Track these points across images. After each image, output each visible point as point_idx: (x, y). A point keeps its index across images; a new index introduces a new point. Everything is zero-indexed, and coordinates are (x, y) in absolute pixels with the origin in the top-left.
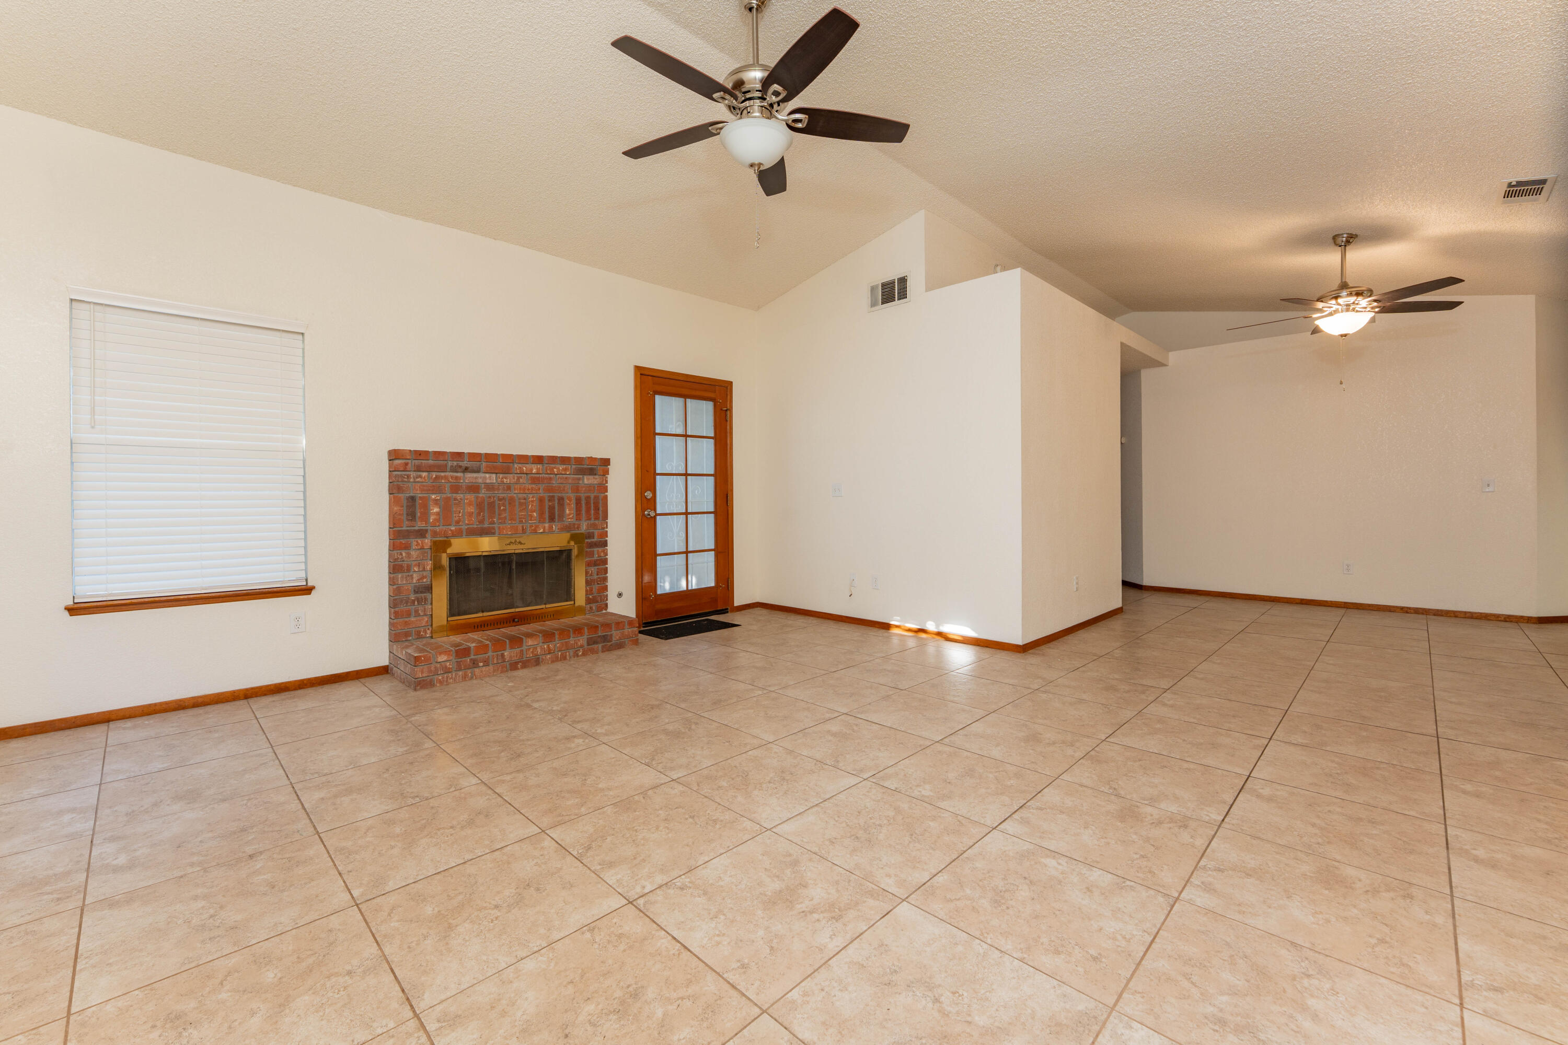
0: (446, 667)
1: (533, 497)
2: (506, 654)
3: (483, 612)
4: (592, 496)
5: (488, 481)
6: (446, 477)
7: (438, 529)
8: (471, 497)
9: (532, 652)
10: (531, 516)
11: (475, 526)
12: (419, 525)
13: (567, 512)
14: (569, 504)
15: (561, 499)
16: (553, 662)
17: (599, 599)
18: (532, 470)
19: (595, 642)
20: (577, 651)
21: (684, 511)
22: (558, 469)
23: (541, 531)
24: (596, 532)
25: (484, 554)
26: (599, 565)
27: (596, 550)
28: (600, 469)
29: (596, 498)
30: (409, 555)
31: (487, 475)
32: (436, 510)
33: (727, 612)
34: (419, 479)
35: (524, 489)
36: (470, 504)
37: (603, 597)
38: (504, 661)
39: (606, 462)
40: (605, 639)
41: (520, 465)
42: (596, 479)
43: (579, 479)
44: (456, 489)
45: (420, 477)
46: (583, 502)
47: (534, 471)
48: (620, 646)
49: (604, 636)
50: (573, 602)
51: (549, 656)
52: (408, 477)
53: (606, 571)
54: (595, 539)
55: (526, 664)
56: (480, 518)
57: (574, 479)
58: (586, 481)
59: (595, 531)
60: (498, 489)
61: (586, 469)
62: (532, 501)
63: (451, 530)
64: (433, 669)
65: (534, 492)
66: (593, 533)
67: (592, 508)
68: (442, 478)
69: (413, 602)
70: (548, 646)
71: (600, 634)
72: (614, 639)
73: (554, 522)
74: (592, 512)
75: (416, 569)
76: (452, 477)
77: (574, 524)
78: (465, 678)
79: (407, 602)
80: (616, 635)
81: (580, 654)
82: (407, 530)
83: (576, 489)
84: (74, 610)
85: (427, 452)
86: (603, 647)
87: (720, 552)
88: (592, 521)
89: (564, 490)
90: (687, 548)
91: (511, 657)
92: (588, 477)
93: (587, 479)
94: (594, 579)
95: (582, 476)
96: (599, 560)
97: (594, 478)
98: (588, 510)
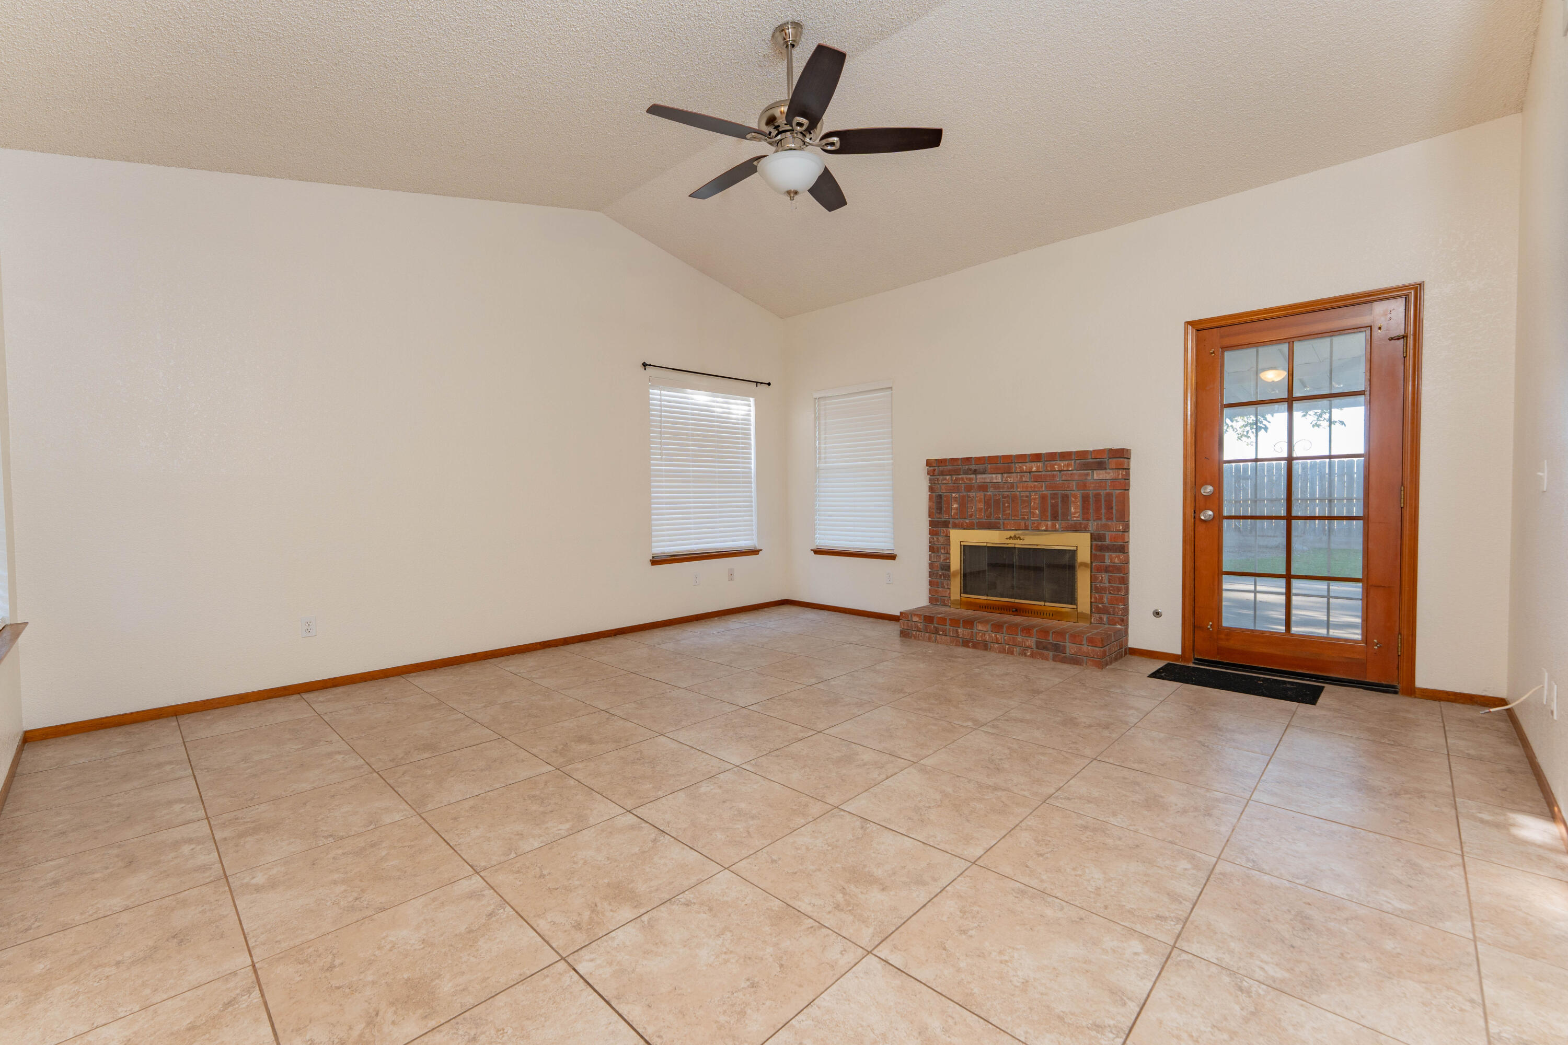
0: (918, 626)
1: (1035, 495)
2: (959, 630)
3: (987, 596)
4: (1103, 493)
5: (995, 481)
6: (962, 479)
7: (957, 521)
8: (981, 495)
9: (982, 637)
10: (1034, 513)
11: (984, 520)
12: (945, 517)
13: (1073, 510)
14: (1074, 502)
15: (1065, 498)
16: (1000, 652)
17: (1112, 610)
18: (1032, 468)
19: (1045, 648)
20: (1024, 650)
21: (1284, 514)
22: (1060, 465)
23: (1044, 528)
24: (1108, 535)
25: (989, 545)
26: (1111, 572)
27: (1107, 555)
28: (1112, 463)
29: (1109, 495)
30: (938, 539)
31: (994, 476)
32: (955, 506)
33: (1399, 693)
34: (944, 482)
35: (1027, 487)
36: (980, 501)
37: (1117, 610)
38: (958, 637)
39: (1125, 453)
40: (1058, 648)
41: (1020, 465)
42: (1109, 473)
43: (1087, 475)
44: (969, 488)
45: (945, 479)
46: (1092, 500)
47: (1034, 469)
50: (1075, 607)
51: (996, 645)
52: (938, 479)
53: (1125, 580)
54: (1107, 542)
55: (976, 646)
56: (988, 513)
57: (1080, 475)
58: (1095, 477)
59: (1106, 532)
60: (1003, 488)
61: (1093, 463)
62: (1035, 499)
63: (966, 523)
64: (910, 624)
65: (1036, 490)
66: (1104, 535)
67: (1103, 506)
68: (960, 479)
69: (941, 576)
70: (996, 636)
71: (1051, 641)
72: (1068, 652)
73: (1058, 520)
74: (1103, 511)
75: (942, 551)
76: (967, 479)
77: (1081, 524)
78: (930, 640)
79: (937, 576)
82: (937, 521)
83: (1083, 485)
84: (817, 551)
85: (945, 460)
87: (1375, 585)
88: (1104, 521)
89: (1068, 487)
90: (1289, 569)
91: (963, 634)
92: (1098, 471)
93: (1097, 474)
94: (1106, 587)
95: (1090, 472)
96: (1112, 566)
97: (1106, 473)
98: (1098, 509)
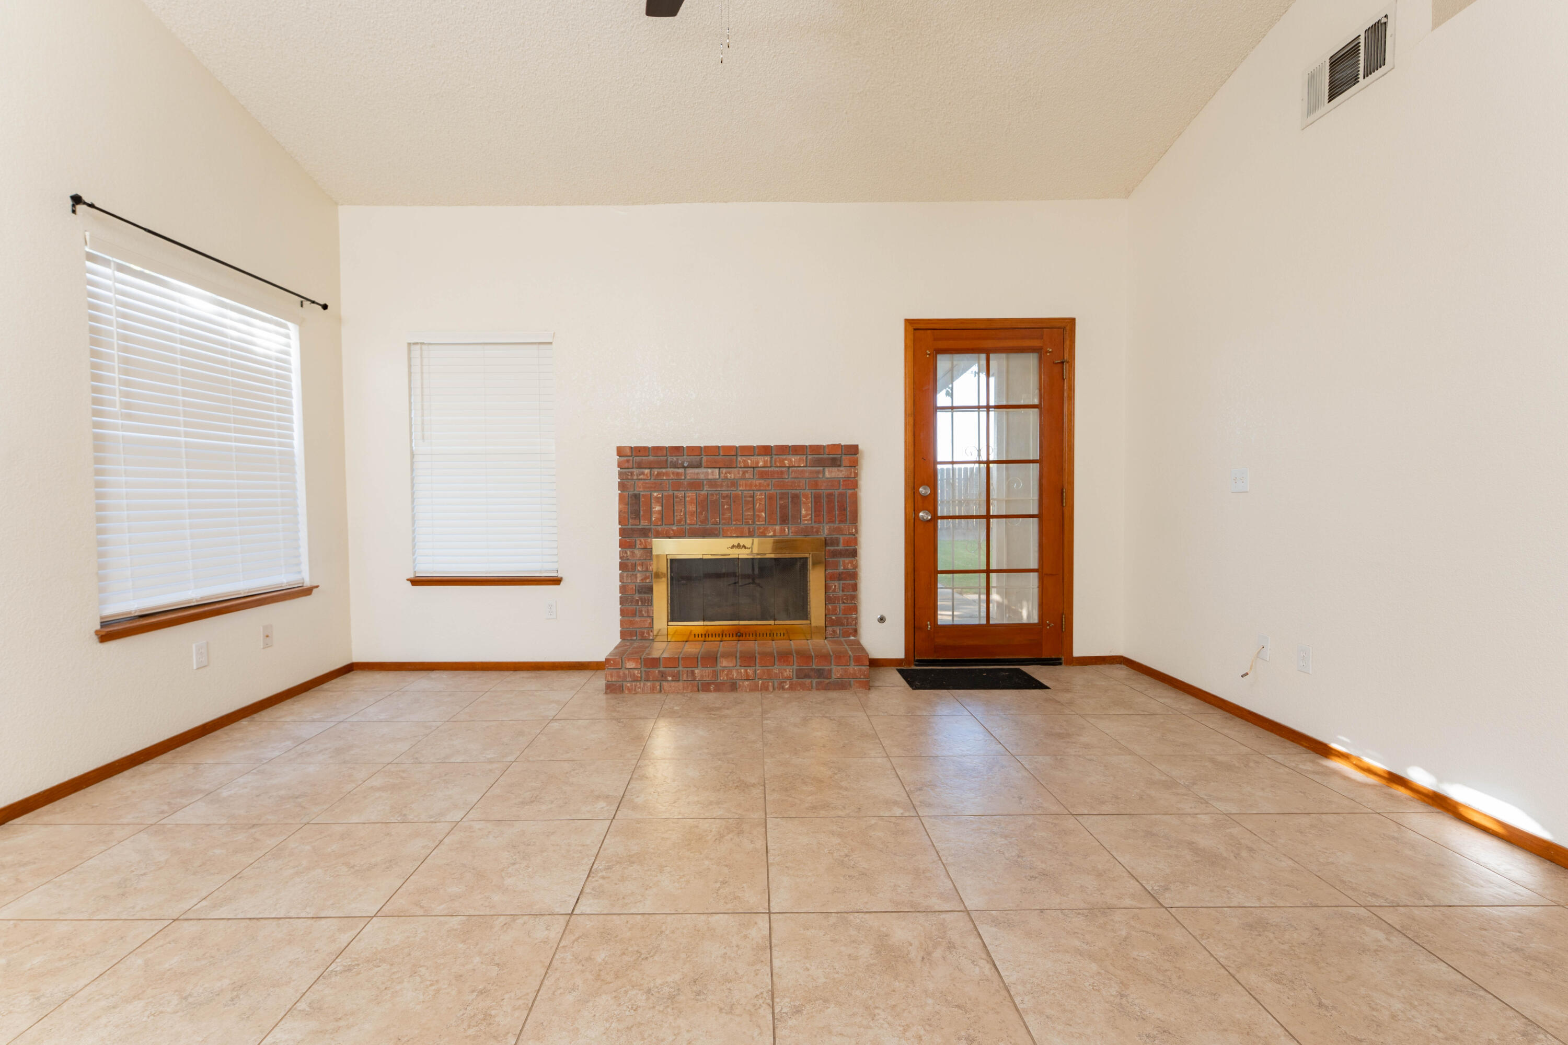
0: (634, 674)
1: (761, 495)
2: (696, 671)
3: (704, 620)
4: (836, 492)
5: (710, 477)
6: (667, 474)
7: (659, 528)
8: (691, 495)
9: (727, 675)
10: (759, 517)
11: (697, 526)
12: (644, 523)
13: (803, 512)
14: (805, 503)
15: (796, 498)
16: (751, 690)
17: (845, 621)
18: (758, 463)
19: (807, 676)
20: (782, 682)
21: (984, 513)
22: (790, 461)
23: (771, 534)
24: (842, 538)
25: (705, 557)
26: (845, 580)
27: (841, 560)
28: (846, 460)
29: (842, 495)
30: (633, 553)
31: (710, 470)
32: (658, 508)
33: (1060, 664)
34: (641, 477)
35: (751, 485)
36: (691, 503)
37: (850, 620)
38: (694, 680)
39: (853, 450)
40: (820, 674)
41: (744, 458)
42: (842, 471)
43: (818, 472)
44: (677, 486)
45: (643, 474)
46: (824, 501)
47: (761, 464)
48: (841, 686)
49: (819, 670)
50: (808, 622)
51: (746, 683)
52: (632, 474)
53: (855, 587)
54: (841, 547)
55: (719, 688)
56: (702, 517)
57: (811, 472)
58: (827, 475)
59: (841, 537)
60: (722, 486)
61: (828, 459)
62: (760, 499)
63: (673, 530)
64: (621, 674)
65: (762, 488)
66: (838, 539)
67: (837, 507)
68: (664, 474)
69: (637, 601)
70: (746, 671)
71: (814, 667)
72: (833, 676)
73: (788, 524)
74: (837, 513)
75: (639, 568)
76: (673, 473)
77: (812, 527)
78: (653, 690)
79: (632, 602)
80: (837, 672)
81: (787, 687)
82: (631, 529)
83: (815, 485)
84: (416, 582)
85: (646, 449)
86: (818, 683)
87: (1047, 574)
88: (837, 525)
89: (799, 486)
90: (988, 564)
91: (702, 676)
92: (831, 469)
93: (829, 471)
94: (839, 597)
95: (821, 469)
96: (845, 573)
97: (838, 470)
98: (830, 511)
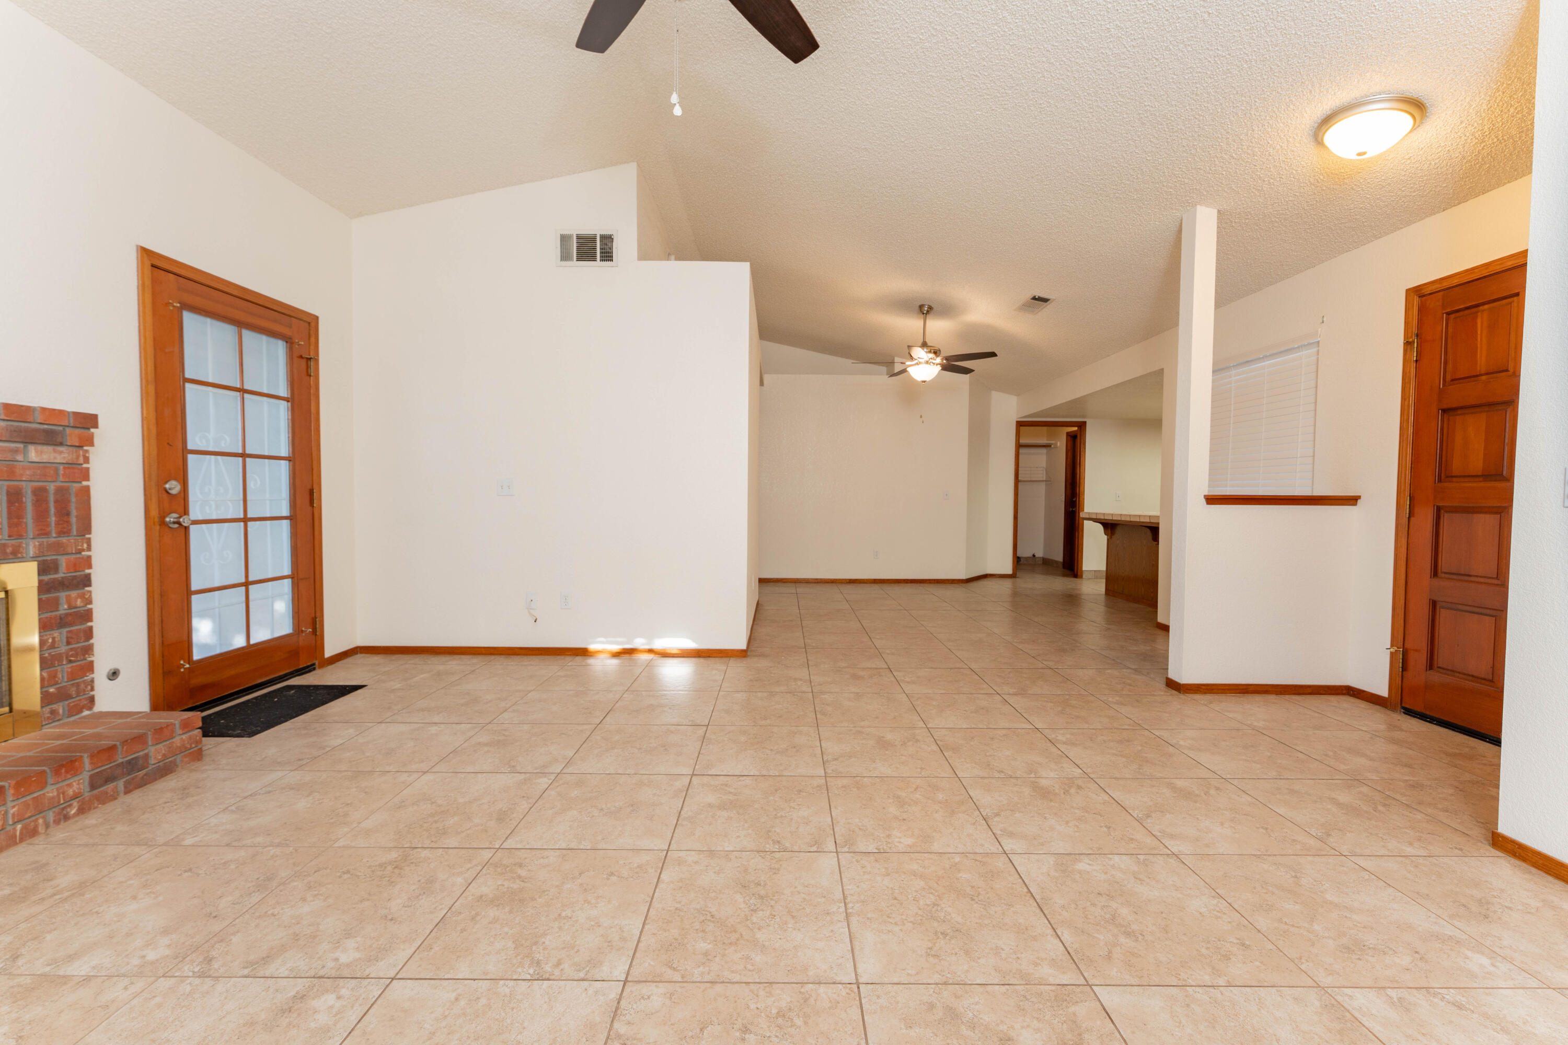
4: (51, 487)
17: (73, 691)
19: (109, 779)
20: (63, 809)
21: (240, 515)
24: (63, 561)
26: (71, 625)
27: (63, 595)
28: (72, 435)
29: (62, 492)
33: (314, 669)
39: (89, 421)
40: (132, 766)
42: (61, 452)
43: (16, 451)
46: (29, 500)
48: (165, 770)
49: (129, 762)
50: (6, 709)
53: (89, 634)
54: (60, 575)
57: (4, 451)
58: (35, 457)
59: (59, 557)
61: (37, 430)
66: (55, 563)
67: (52, 510)
71: (120, 761)
72: (152, 761)
74: (53, 519)
80: (155, 752)
81: (73, 812)
83: (8, 472)
86: (126, 785)
87: (302, 579)
88: (52, 539)
90: (247, 576)
92: (40, 447)
93: (36, 452)
94: (60, 654)
95: (21, 446)
96: (70, 614)
97: (55, 451)
98: (41, 516)
